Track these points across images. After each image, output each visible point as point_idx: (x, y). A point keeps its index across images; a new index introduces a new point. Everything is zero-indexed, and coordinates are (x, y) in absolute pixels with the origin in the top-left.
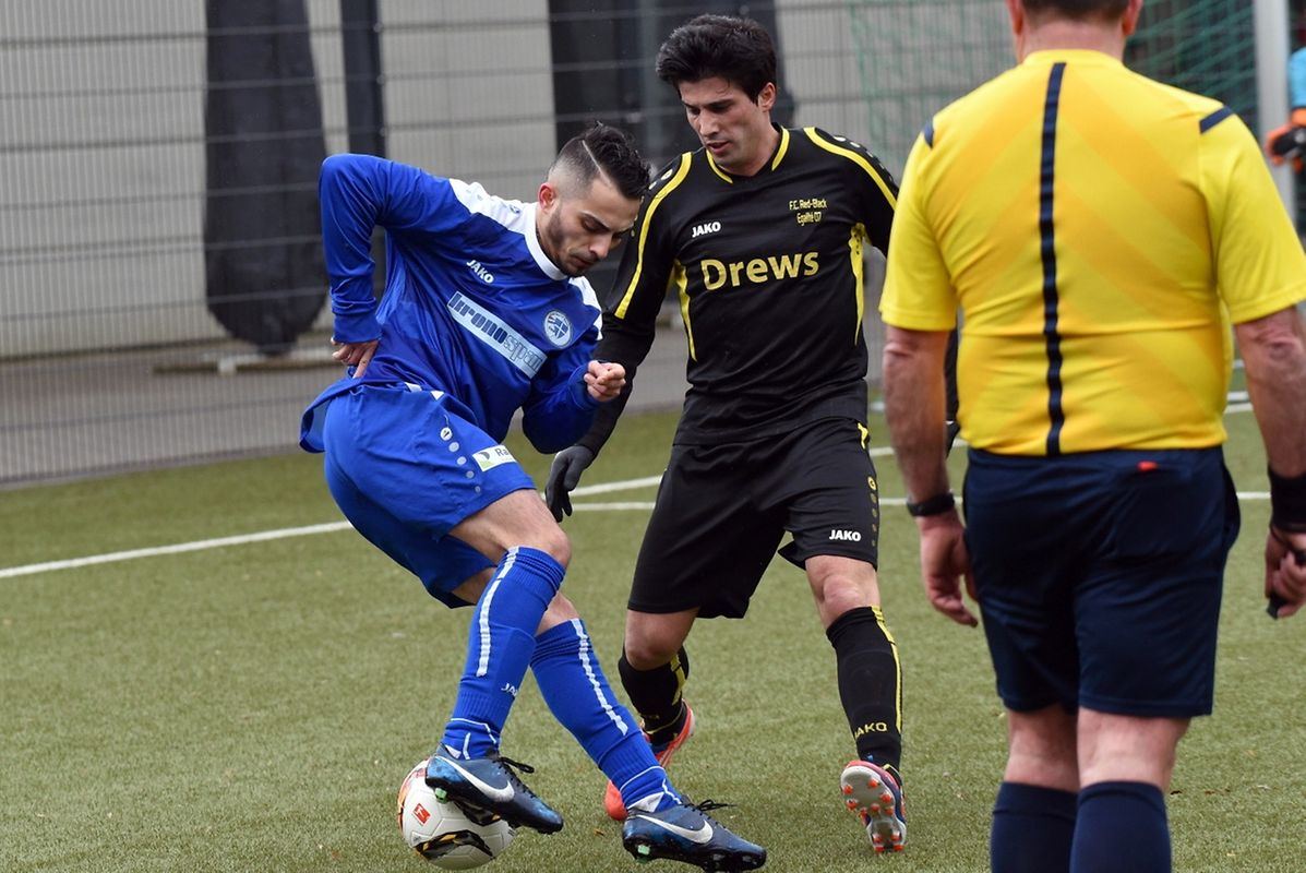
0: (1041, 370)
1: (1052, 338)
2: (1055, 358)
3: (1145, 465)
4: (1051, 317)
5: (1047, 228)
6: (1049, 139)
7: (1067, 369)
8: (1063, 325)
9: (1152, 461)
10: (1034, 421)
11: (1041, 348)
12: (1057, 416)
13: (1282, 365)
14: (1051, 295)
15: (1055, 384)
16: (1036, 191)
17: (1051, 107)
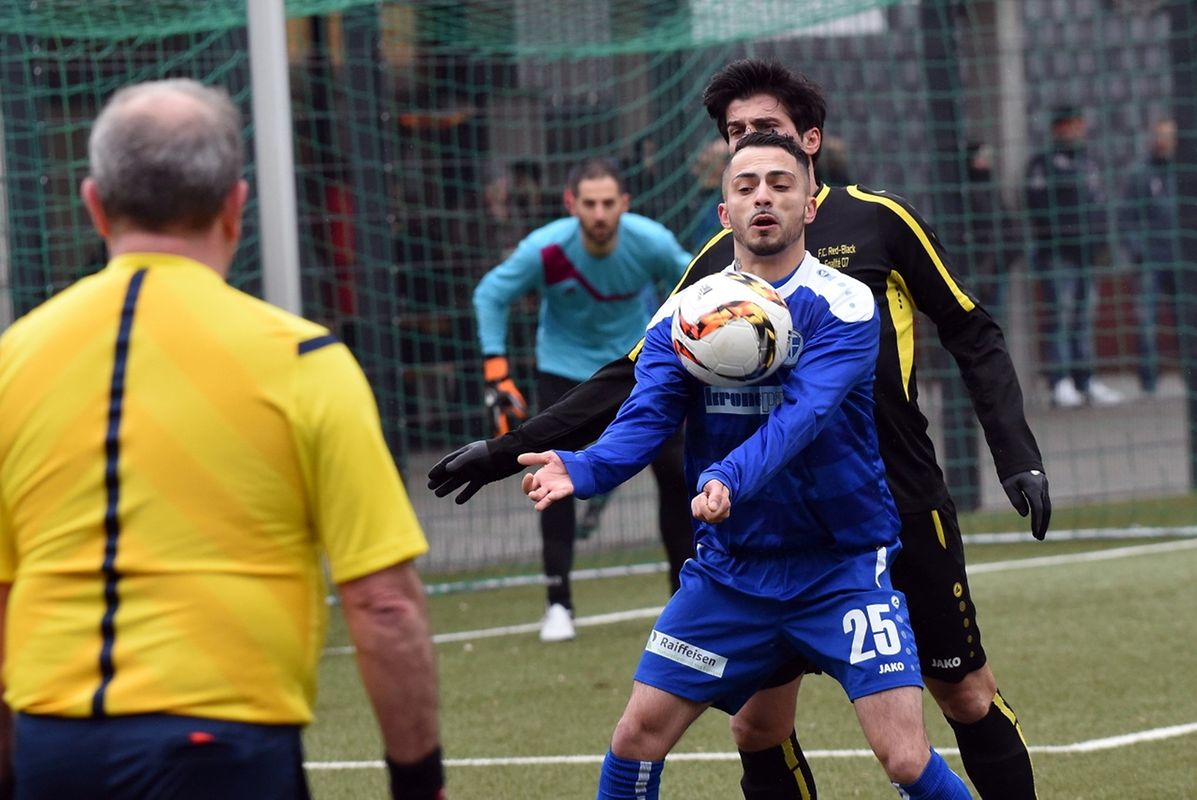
0: (95, 614)
1: (111, 575)
2: (112, 600)
3: (199, 737)
4: (111, 551)
5: (112, 448)
6: (122, 349)
7: (124, 614)
8: (122, 561)
9: (207, 732)
10: (79, 677)
11: (97, 588)
12: (107, 669)
13: (389, 633)
14: (112, 527)
15: (108, 631)
16: (103, 407)
17: (128, 314)
